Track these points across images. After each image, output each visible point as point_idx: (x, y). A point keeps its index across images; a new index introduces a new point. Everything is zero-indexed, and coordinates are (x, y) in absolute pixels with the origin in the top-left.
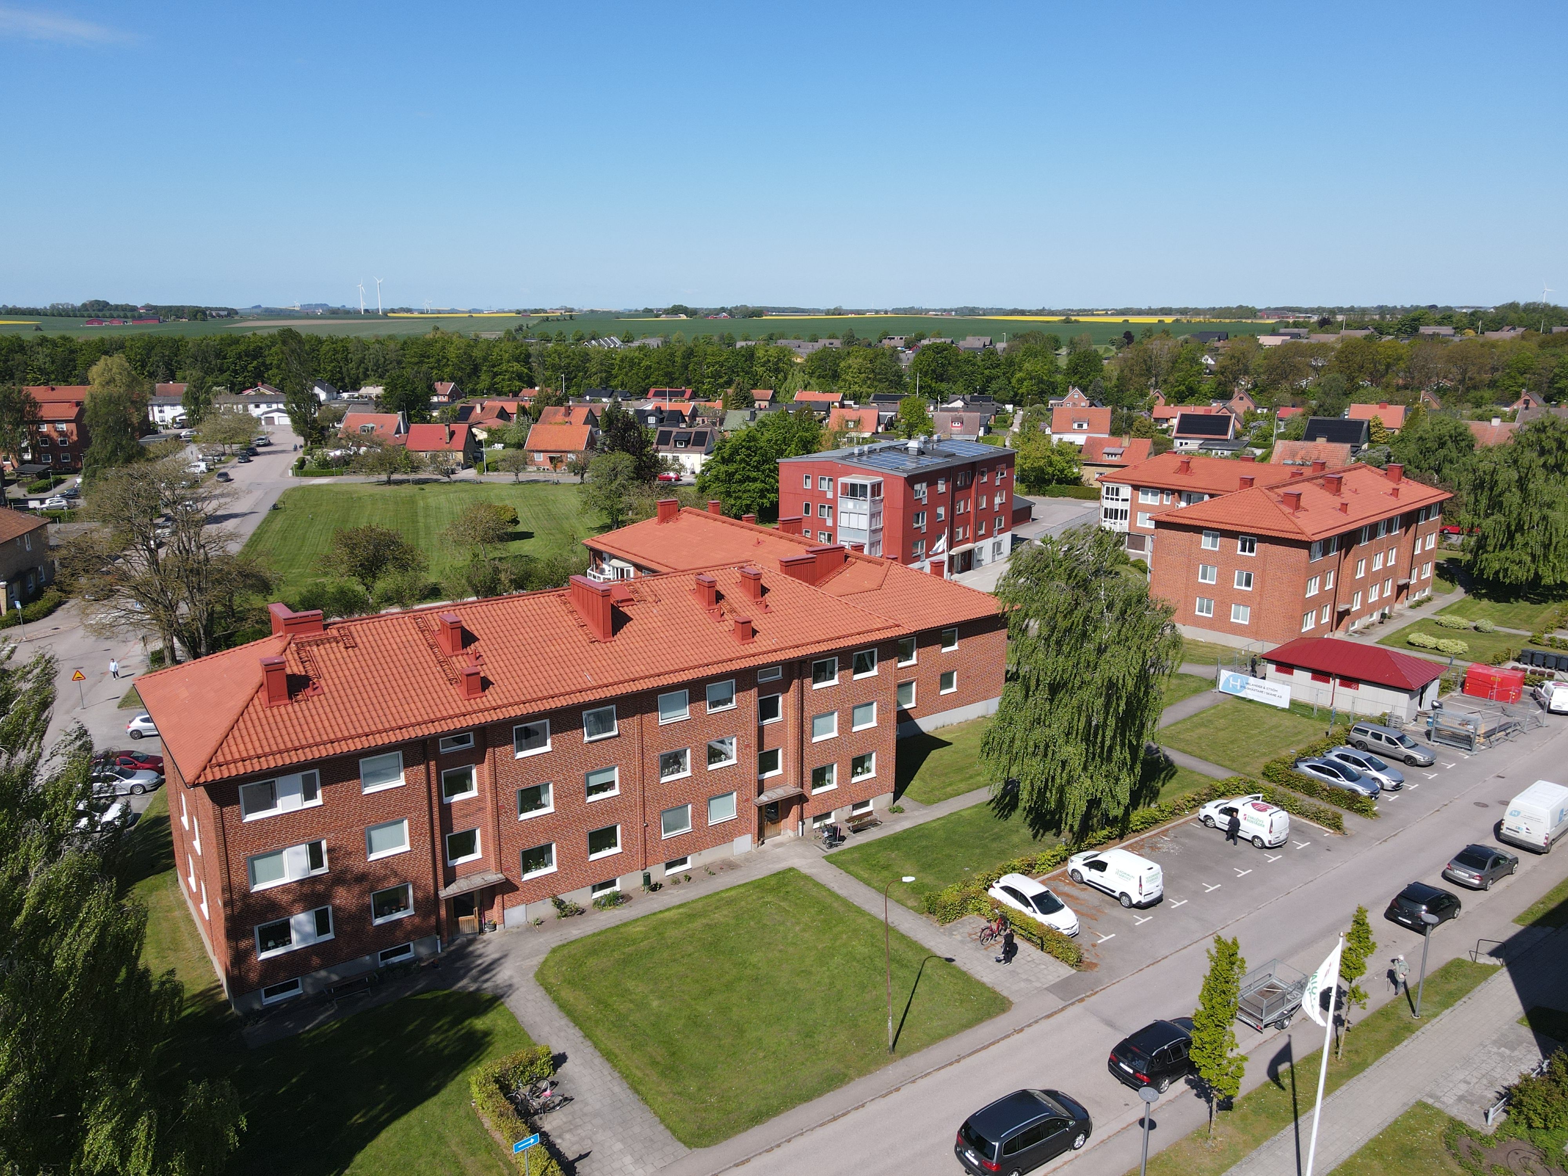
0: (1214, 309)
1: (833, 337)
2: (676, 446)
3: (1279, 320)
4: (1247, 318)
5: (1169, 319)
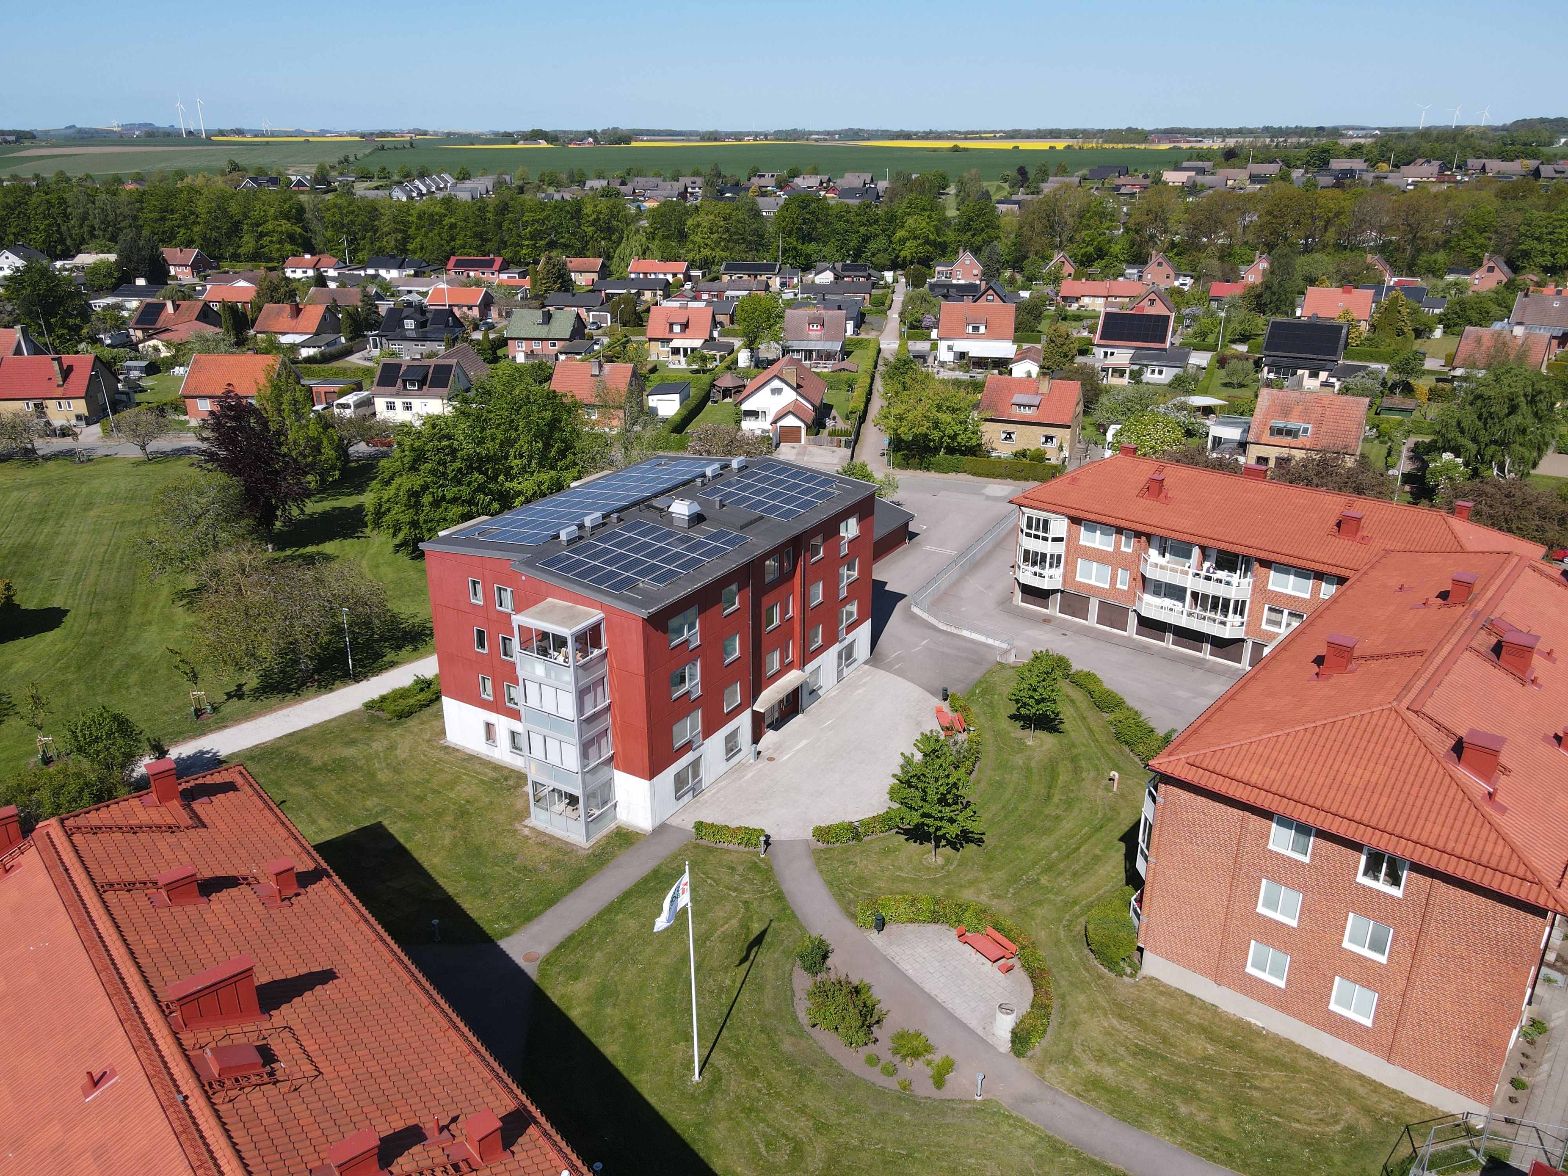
0: (1103, 131)
1: (696, 174)
2: (405, 387)
3: (1171, 145)
4: (1140, 143)
5: (1060, 145)
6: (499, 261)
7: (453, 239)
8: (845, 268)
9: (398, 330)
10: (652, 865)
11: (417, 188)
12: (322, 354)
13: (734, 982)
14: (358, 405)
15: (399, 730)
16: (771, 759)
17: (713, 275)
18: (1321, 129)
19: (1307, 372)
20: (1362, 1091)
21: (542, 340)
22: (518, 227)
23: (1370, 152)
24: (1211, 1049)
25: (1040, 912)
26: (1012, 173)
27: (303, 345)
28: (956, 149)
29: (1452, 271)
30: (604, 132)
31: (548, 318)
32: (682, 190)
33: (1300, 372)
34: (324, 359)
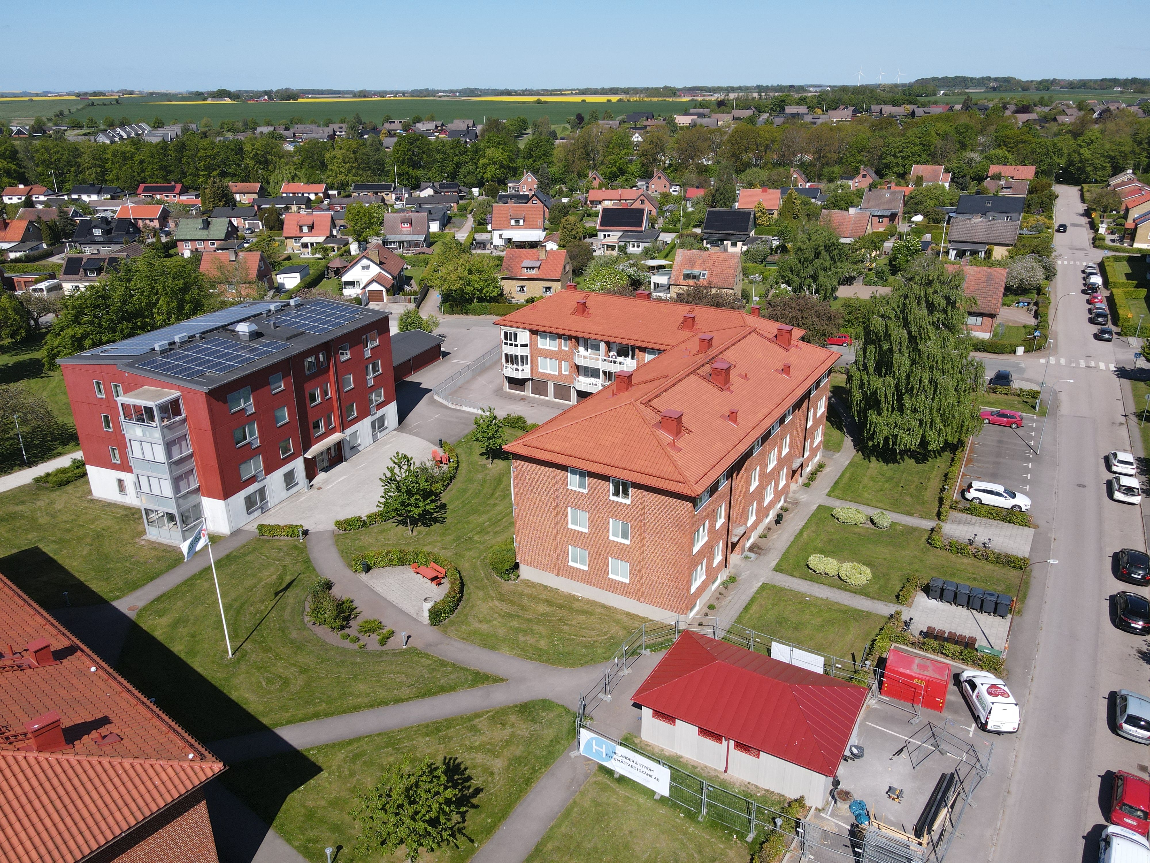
0: (648, 89)
1: (343, 122)
2: (86, 275)
3: (690, 98)
4: (670, 97)
5: (614, 99)
6: (179, 186)
7: (143, 171)
8: (442, 186)
9: (88, 237)
10: (226, 552)
11: (119, 134)
12: (26, 256)
13: (267, 607)
14: (50, 290)
15: (58, 493)
16: (319, 489)
17: (347, 193)
18: (792, 86)
19: (730, 243)
20: (625, 619)
21: (203, 240)
22: (194, 162)
23: (812, 101)
24: (548, 610)
25: (469, 554)
26: (572, 118)
27: (11, 250)
28: (539, 102)
29: (842, 178)
30: (277, 92)
31: (207, 225)
32: (331, 133)
33: (725, 242)
34: (29, 259)
